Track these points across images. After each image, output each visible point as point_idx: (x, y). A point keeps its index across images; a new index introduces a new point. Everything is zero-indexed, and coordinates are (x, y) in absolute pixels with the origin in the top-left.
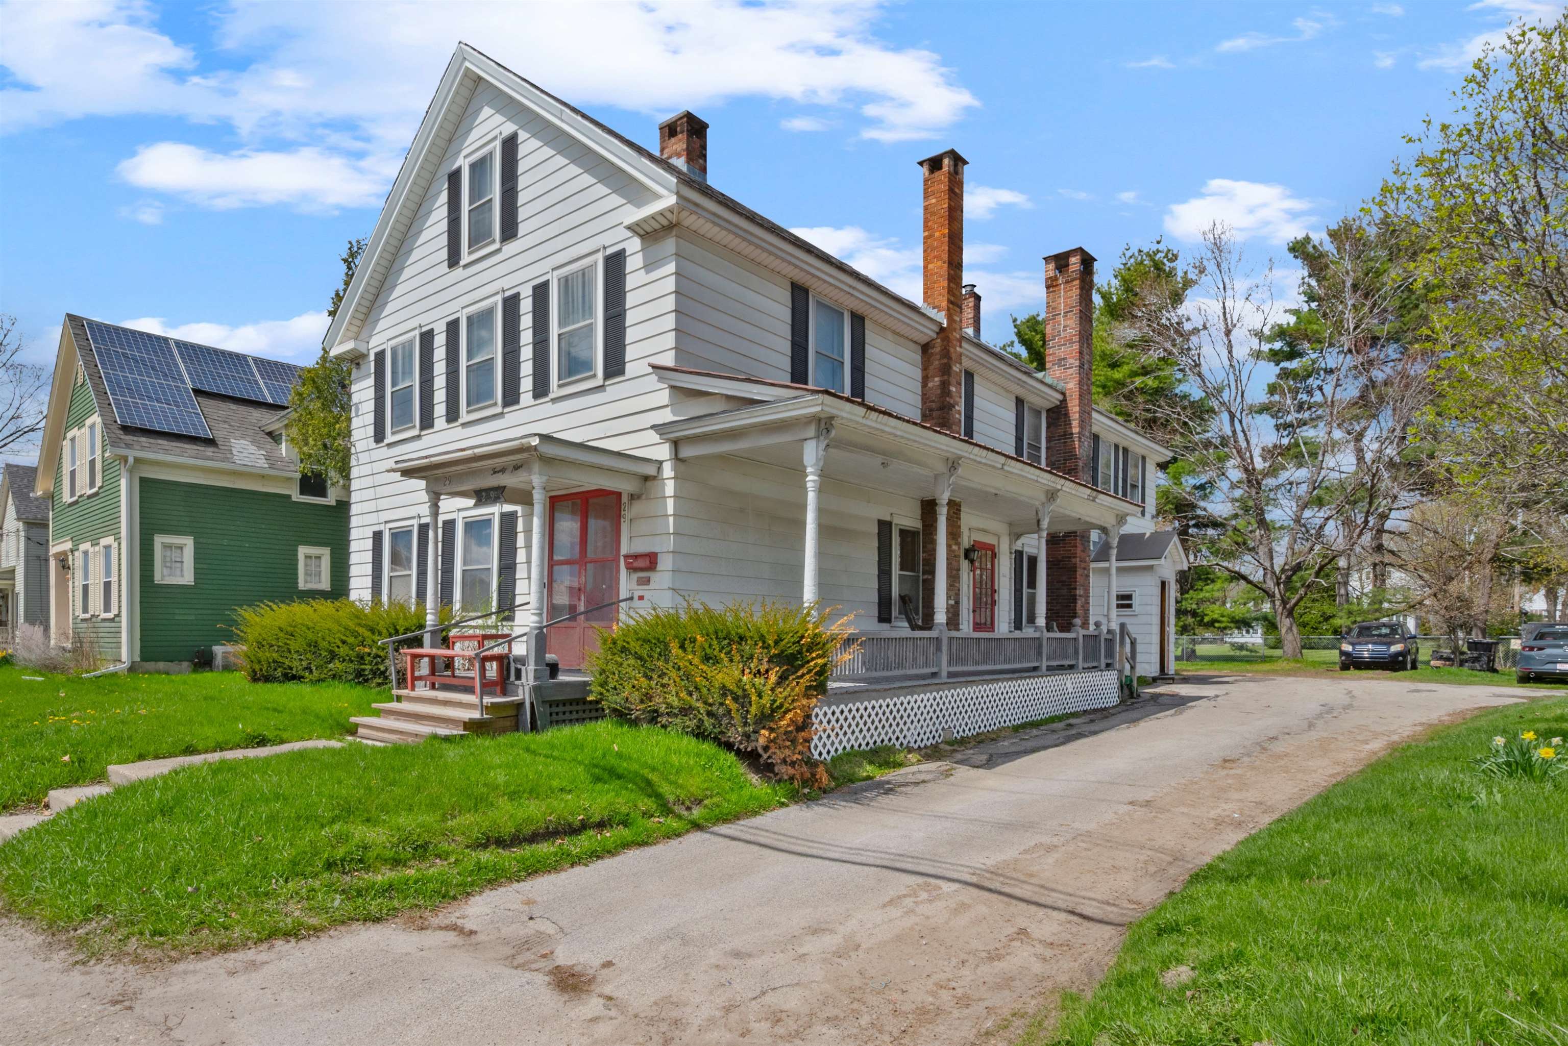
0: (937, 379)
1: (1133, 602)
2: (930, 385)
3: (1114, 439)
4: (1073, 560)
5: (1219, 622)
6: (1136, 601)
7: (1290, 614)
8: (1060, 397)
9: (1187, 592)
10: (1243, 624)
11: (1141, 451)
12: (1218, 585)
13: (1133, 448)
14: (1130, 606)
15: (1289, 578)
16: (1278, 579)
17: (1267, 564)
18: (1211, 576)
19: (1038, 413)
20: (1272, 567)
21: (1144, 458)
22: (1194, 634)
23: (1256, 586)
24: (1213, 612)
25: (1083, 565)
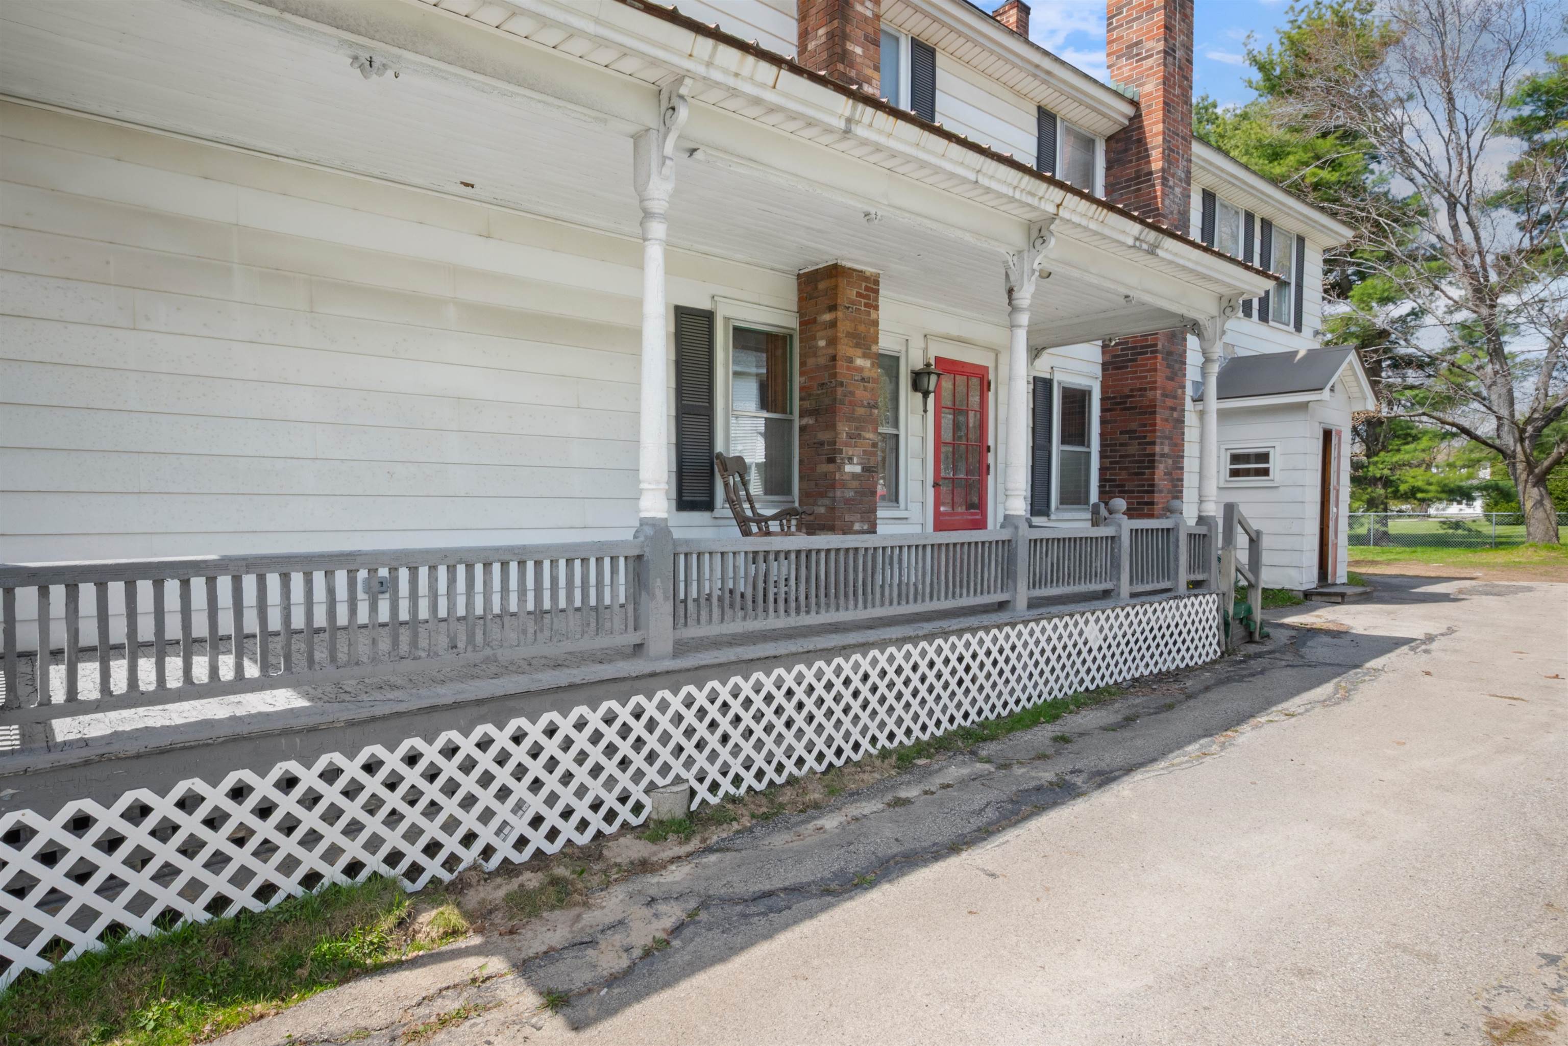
0: (821, 32)
1: (1270, 465)
2: (811, 46)
3: (1246, 202)
4: (1150, 394)
5: (1423, 491)
6: (1274, 464)
7: (1541, 481)
8: (1130, 111)
9: (1376, 454)
10: (1463, 494)
11: (1296, 227)
12: (1424, 443)
13: (1279, 221)
14: (1266, 472)
15: (1539, 430)
16: (1522, 431)
17: (1504, 412)
18: (1414, 432)
19: (1088, 143)
20: (1512, 414)
21: (1301, 240)
22: (1385, 510)
23: (1485, 443)
24: (1412, 478)
25: (1169, 402)
